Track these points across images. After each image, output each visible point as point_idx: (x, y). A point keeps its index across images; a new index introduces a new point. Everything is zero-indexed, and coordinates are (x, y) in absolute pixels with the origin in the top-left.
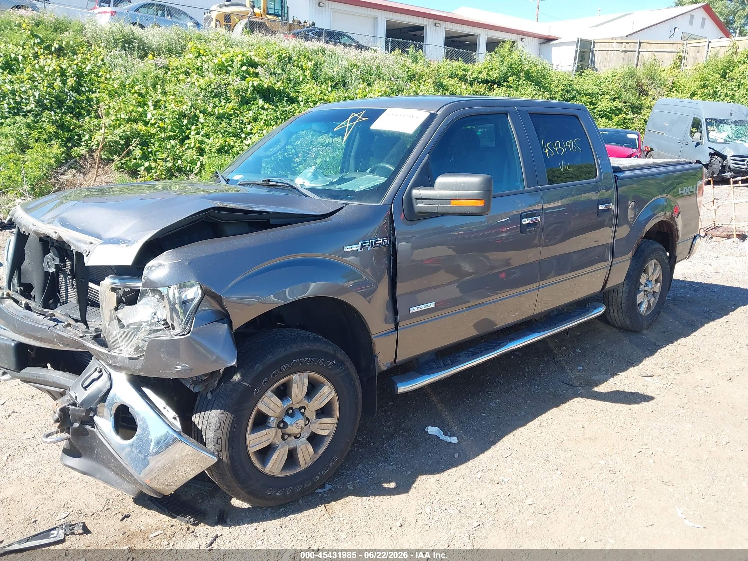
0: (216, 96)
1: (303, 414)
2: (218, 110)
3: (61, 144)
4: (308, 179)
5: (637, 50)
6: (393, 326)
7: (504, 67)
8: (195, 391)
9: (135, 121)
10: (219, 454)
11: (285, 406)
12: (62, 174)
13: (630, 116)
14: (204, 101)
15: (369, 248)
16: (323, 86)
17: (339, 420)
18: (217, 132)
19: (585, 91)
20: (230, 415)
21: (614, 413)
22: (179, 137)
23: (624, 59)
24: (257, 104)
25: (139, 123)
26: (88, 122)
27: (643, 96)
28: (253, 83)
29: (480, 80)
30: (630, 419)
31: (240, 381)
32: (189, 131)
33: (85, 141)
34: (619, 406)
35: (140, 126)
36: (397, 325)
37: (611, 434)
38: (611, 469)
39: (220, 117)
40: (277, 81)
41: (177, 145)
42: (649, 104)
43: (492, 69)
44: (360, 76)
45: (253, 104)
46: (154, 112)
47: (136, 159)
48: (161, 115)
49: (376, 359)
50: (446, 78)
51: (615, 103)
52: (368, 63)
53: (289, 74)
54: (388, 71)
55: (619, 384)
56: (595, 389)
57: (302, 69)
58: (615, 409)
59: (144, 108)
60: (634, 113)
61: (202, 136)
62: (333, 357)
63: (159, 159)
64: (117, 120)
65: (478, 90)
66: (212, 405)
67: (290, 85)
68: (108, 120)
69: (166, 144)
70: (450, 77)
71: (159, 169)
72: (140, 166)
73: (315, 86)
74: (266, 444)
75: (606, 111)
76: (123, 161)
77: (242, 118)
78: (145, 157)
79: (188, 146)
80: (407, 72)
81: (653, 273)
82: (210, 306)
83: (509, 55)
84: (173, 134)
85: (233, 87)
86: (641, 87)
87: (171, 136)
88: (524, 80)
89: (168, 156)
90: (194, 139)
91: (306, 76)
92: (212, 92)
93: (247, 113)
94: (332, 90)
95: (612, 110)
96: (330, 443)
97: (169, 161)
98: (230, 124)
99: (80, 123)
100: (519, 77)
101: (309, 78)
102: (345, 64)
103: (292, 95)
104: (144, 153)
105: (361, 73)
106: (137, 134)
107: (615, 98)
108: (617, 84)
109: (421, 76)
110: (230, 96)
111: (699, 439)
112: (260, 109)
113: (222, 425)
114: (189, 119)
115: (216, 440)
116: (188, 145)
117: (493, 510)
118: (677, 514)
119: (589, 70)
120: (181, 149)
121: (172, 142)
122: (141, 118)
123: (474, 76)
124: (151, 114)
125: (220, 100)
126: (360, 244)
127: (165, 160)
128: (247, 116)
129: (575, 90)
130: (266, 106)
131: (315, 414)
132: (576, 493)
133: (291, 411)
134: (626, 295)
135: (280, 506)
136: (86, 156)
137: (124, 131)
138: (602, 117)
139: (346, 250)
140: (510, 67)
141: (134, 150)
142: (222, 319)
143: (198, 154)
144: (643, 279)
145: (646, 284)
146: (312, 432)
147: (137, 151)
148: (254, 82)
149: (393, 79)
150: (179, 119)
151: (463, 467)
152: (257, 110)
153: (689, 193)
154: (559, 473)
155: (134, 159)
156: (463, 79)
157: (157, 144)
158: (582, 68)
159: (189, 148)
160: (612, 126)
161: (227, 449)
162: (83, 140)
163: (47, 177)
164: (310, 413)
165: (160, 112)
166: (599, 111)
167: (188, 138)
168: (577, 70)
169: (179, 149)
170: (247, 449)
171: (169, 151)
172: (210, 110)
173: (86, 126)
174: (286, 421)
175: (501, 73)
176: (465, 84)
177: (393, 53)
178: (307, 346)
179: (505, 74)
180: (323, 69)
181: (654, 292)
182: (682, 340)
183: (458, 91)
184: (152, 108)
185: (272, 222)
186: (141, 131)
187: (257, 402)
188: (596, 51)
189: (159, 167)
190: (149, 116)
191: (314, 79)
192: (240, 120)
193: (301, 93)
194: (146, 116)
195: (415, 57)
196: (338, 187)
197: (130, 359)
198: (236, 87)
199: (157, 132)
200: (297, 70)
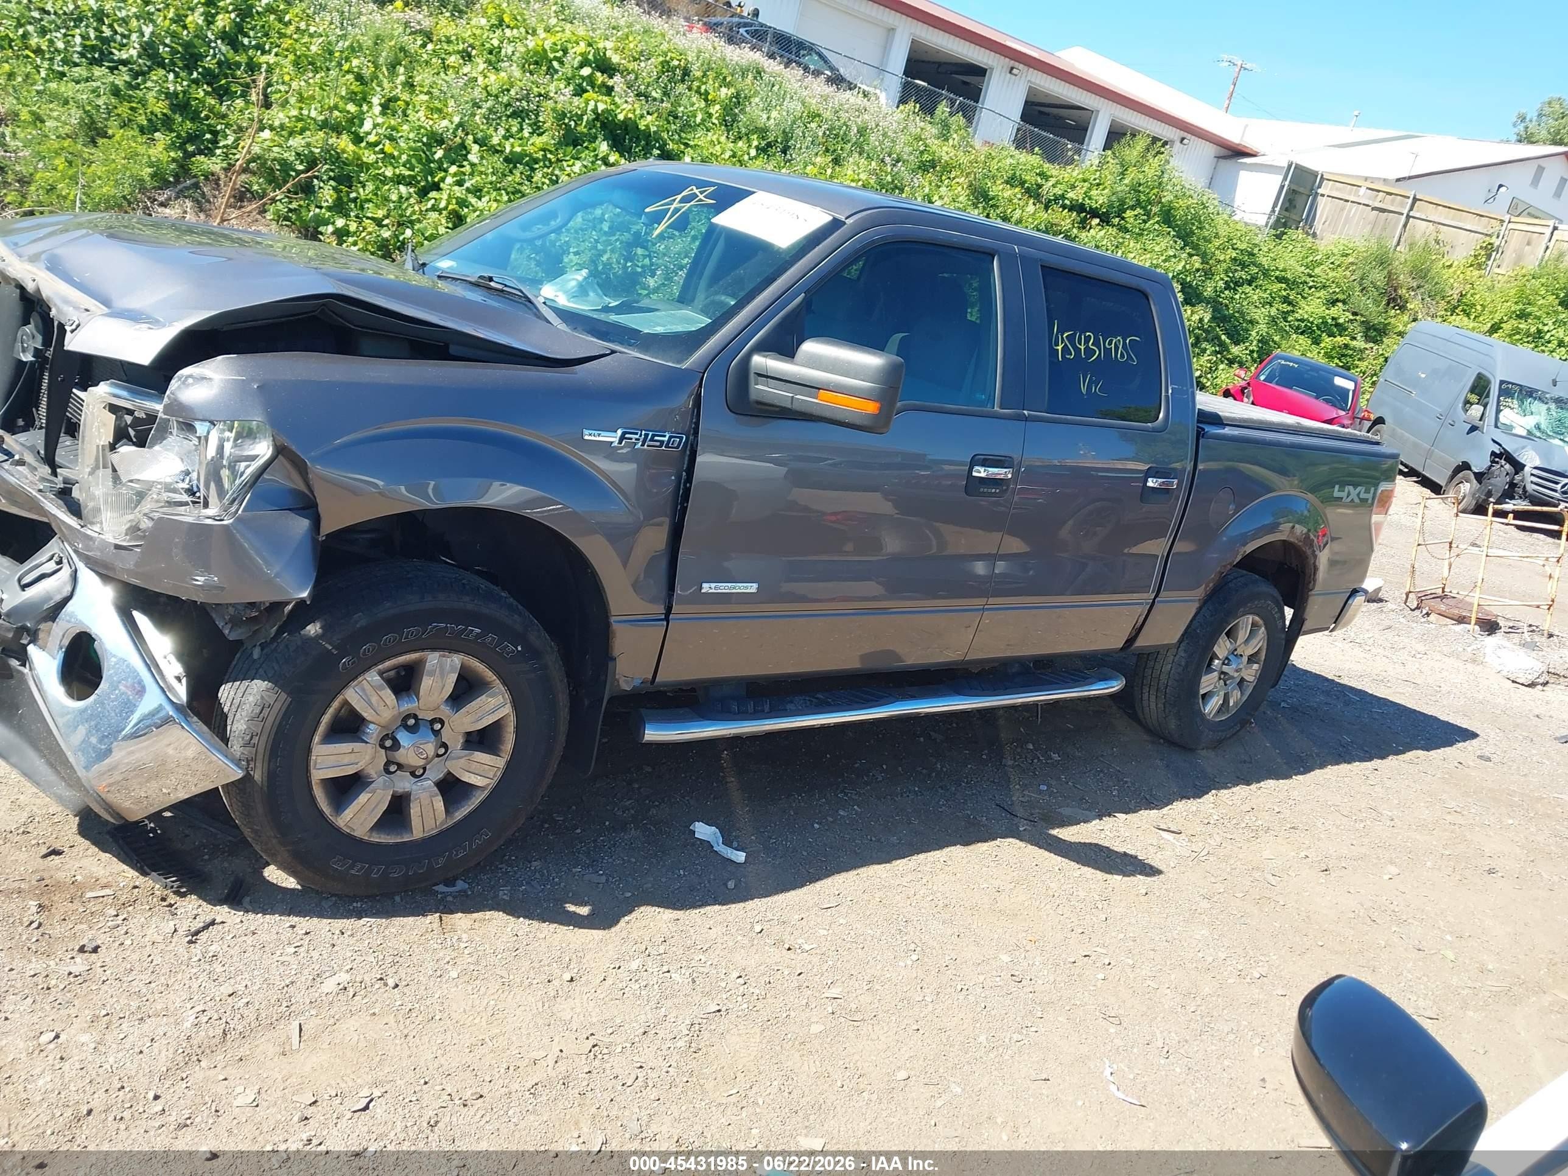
0: (514, 115)
1: (437, 733)
2: (512, 146)
3: (173, 143)
4: (566, 292)
5: (1405, 212)
6: (661, 609)
7: (1124, 187)
8: (232, 637)
9: (337, 129)
10: (248, 764)
11: (402, 709)
12: (162, 205)
13: (1359, 343)
14: (487, 119)
15: (638, 446)
16: (740, 144)
17: (509, 764)
18: (499, 189)
19: (1278, 273)
20: (284, 696)
21: (1071, 881)
22: (419, 182)
23: (1375, 224)
24: (595, 150)
25: (344, 137)
26: (237, 110)
27: (1393, 308)
28: (596, 106)
29: (1067, 202)
30: (1097, 898)
31: (318, 637)
32: (443, 174)
33: (224, 146)
34: (1088, 871)
35: (344, 143)
36: (669, 610)
37: (1048, 915)
38: (1016, 973)
39: (512, 160)
40: (648, 113)
41: (411, 196)
42: (1401, 328)
43: (1098, 185)
44: (821, 140)
45: (587, 148)
46: (380, 120)
47: (321, 208)
48: (393, 129)
49: (610, 664)
50: (999, 182)
51: (1334, 311)
52: (844, 116)
53: (676, 104)
54: (881, 143)
55: (1108, 833)
56: (1055, 832)
57: (706, 100)
58: (1077, 873)
59: (361, 106)
60: (1368, 338)
61: (468, 190)
62: (517, 638)
63: (368, 218)
64: (299, 119)
65: (1055, 221)
66: (257, 670)
67: (673, 127)
68: (281, 115)
69: (389, 190)
70: (1007, 182)
71: (363, 239)
72: (326, 223)
73: (723, 139)
74: (350, 771)
75: (1312, 323)
76: (294, 206)
77: (557, 172)
78: (339, 207)
79: (433, 205)
80: (922, 153)
81: (1247, 641)
82: (285, 478)
83: (1139, 165)
84: (407, 173)
85: (553, 105)
86: (1395, 290)
87: (404, 177)
88: (1158, 222)
89: (387, 217)
90: (449, 191)
91: (710, 116)
92: (508, 105)
93: (570, 163)
94: (758, 155)
95: (1325, 323)
96: (483, 803)
97: (387, 226)
98: (530, 178)
99: (224, 108)
100: (1148, 214)
101: (716, 122)
102: (796, 107)
103: (671, 146)
104: (339, 198)
105: (824, 133)
106: (334, 157)
107: (1337, 300)
108: (1348, 273)
109: (948, 168)
110: (544, 123)
111: (1210, 959)
112: (599, 162)
113: (266, 711)
114: (448, 150)
115: (248, 737)
116: (433, 201)
117: (757, 991)
118: (1102, 1073)
119: (1300, 231)
120: (416, 208)
121: (402, 188)
122: (350, 126)
123: (1058, 191)
124: (372, 122)
125: (521, 126)
126: (620, 432)
127: (379, 223)
128: (568, 169)
129: (1259, 265)
130: (612, 158)
131: (461, 740)
132: (929, 999)
133: (411, 722)
134: (1180, 670)
135: (354, 898)
136: (219, 179)
137: (308, 145)
138: (1302, 333)
139: (586, 437)
140: (1135, 188)
141: (320, 188)
142: (303, 509)
143: (450, 225)
144: (1222, 647)
145: (1227, 658)
146: (449, 773)
147: (326, 192)
148: (599, 104)
149: (888, 160)
150: (428, 145)
151: (736, 908)
152: (593, 163)
153: (1357, 500)
154: (915, 957)
155: (317, 207)
156: (1033, 193)
157: (370, 187)
158: (1285, 225)
159: (434, 208)
160: (1316, 356)
161: (267, 758)
162: (221, 144)
163: (130, 203)
164: (453, 735)
165: (393, 122)
166: (1298, 320)
167: (436, 187)
168: (1275, 227)
169: (413, 208)
170: (307, 771)
171: (392, 205)
172: (495, 141)
173: (233, 117)
174: (398, 737)
175: (1114, 198)
176: (1034, 204)
177: (901, 107)
178: (468, 604)
179: (1122, 202)
180: (747, 109)
181: (1242, 680)
182: (1270, 783)
183: (1017, 214)
184: (377, 110)
185: (453, 350)
186: (344, 151)
187: (345, 686)
188: (1323, 195)
189: (363, 234)
190: (368, 125)
191: (726, 126)
192: (552, 174)
193: (691, 147)
194: (361, 125)
195: (946, 126)
196: (613, 318)
197: (118, 547)
198: (559, 106)
199: (377, 162)
200: (694, 99)
